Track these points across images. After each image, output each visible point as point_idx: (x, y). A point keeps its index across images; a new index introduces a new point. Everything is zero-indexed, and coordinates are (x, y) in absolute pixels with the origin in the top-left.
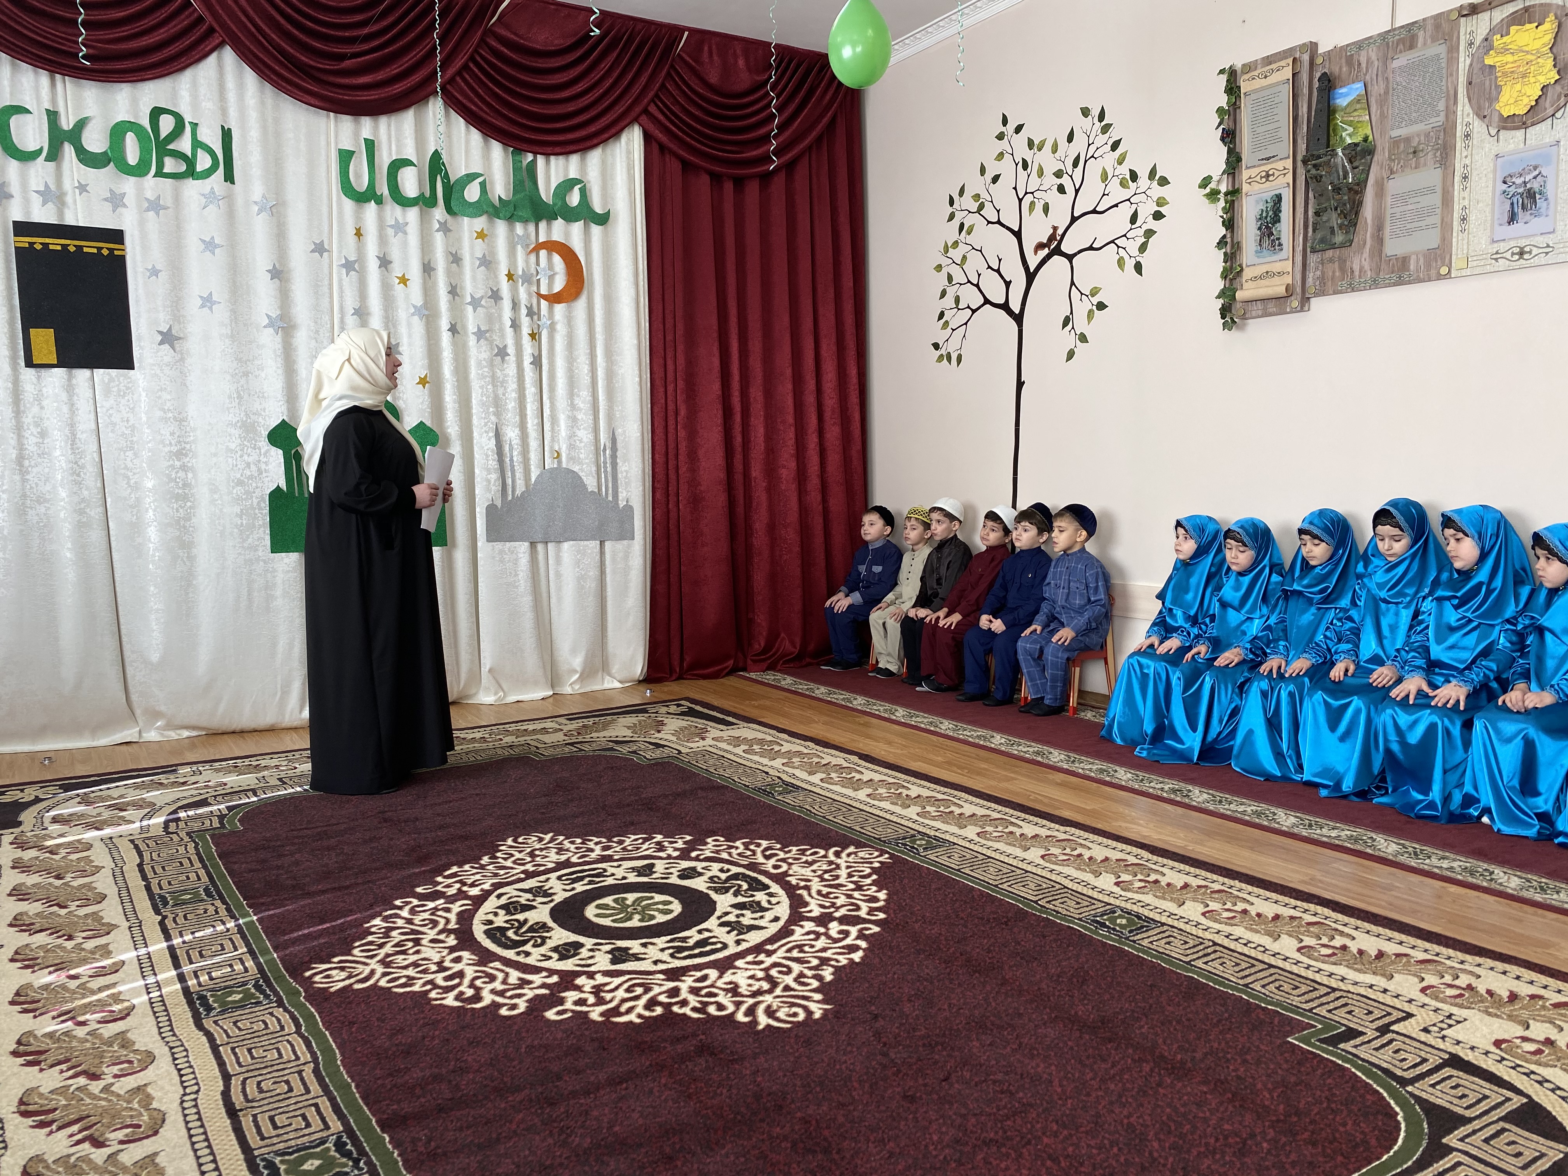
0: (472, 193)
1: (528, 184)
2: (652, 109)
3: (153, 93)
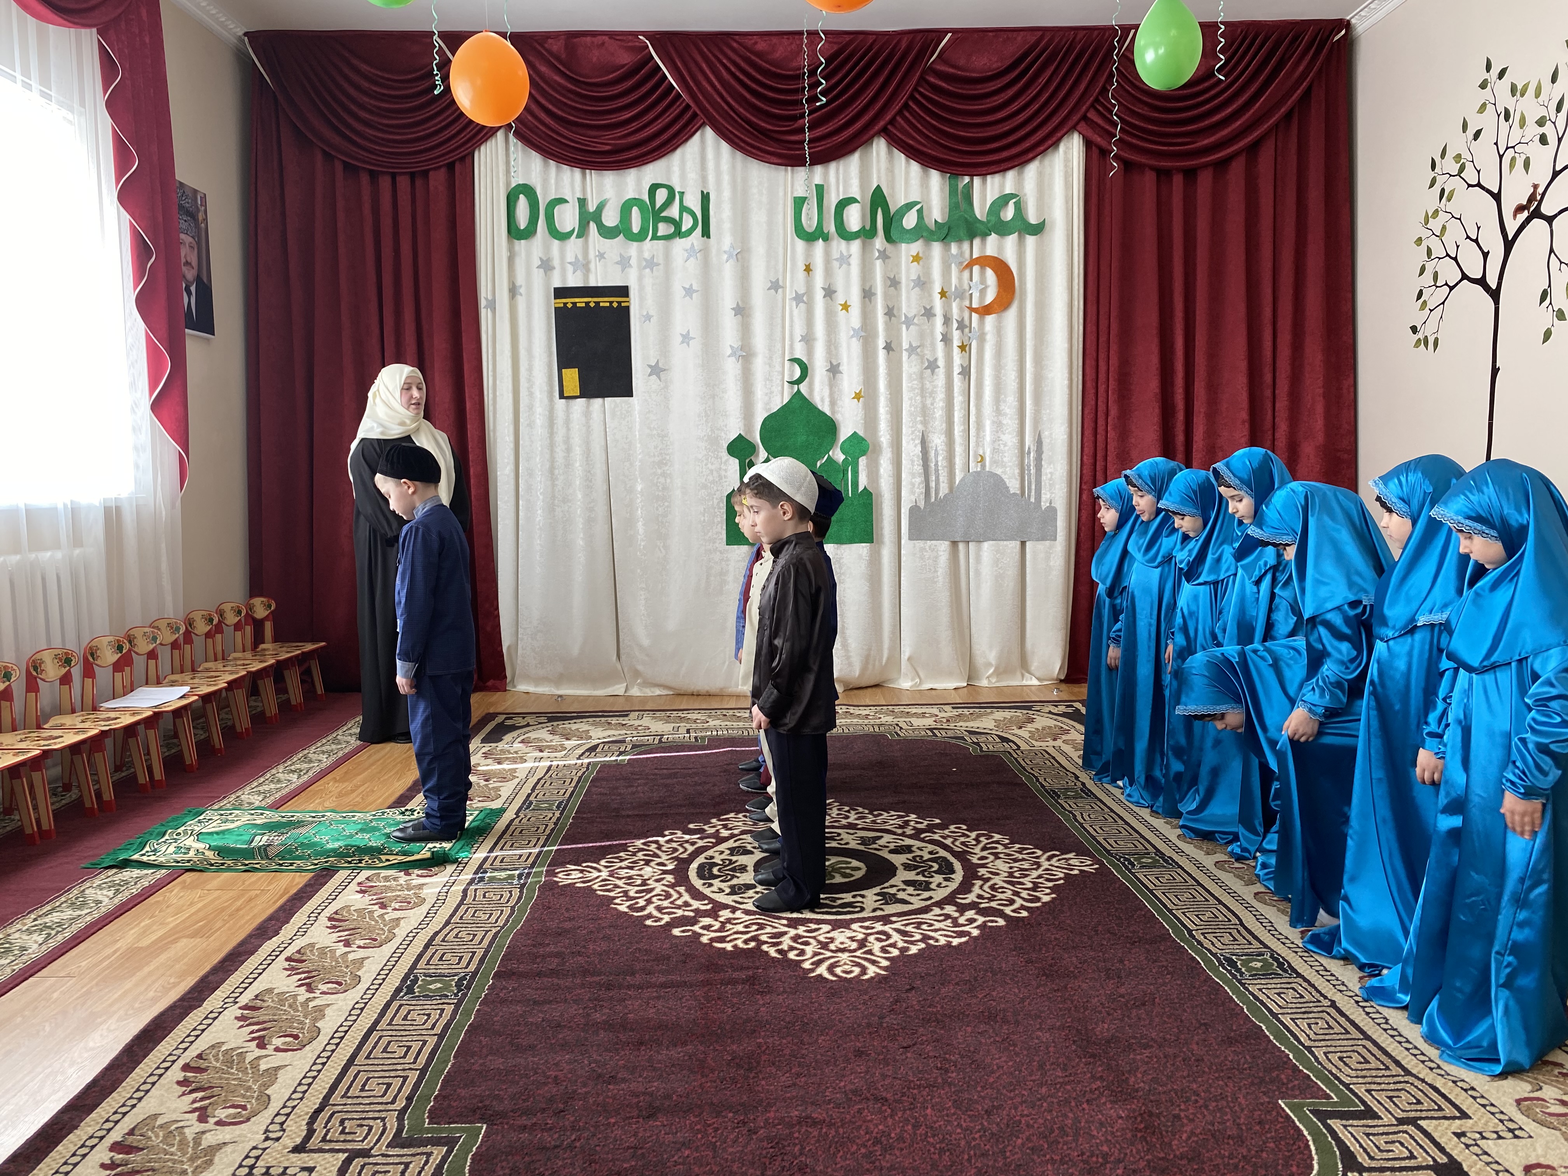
0: (910, 221)
1: (964, 206)
2: (1092, 115)
3: (652, 173)
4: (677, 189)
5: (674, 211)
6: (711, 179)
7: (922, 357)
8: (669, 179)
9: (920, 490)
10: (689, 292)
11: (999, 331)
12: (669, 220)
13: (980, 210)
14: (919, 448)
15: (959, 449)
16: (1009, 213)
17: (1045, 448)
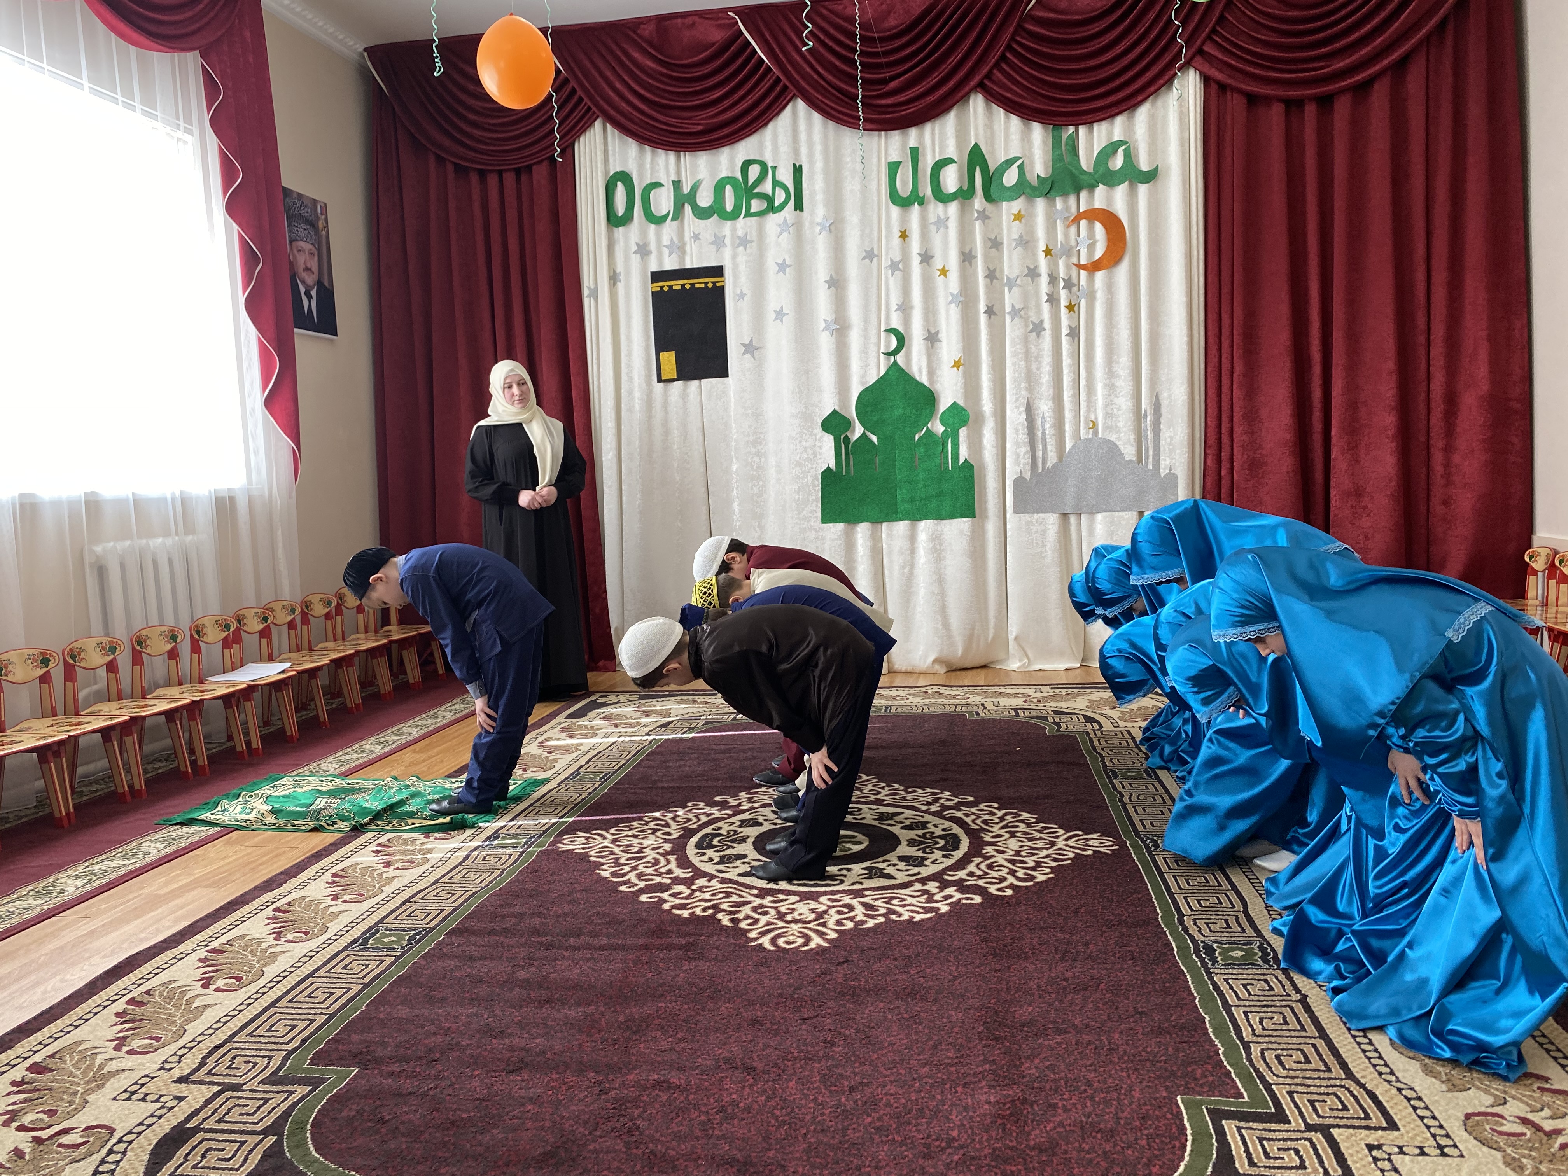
0: (1010, 178)
2: (1208, 47)
3: (745, 149)
4: (770, 164)
5: (767, 187)
6: (804, 150)
7: (1026, 319)
8: (761, 154)
9: (1025, 460)
10: (782, 267)
11: (1110, 287)
12: (763, 196)
13: (1086, 161)
14: (1024, 416)
15: (1068, 415)
16: (1118, 162)
17: (1164, 410)
